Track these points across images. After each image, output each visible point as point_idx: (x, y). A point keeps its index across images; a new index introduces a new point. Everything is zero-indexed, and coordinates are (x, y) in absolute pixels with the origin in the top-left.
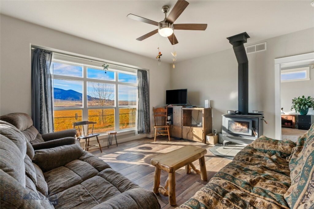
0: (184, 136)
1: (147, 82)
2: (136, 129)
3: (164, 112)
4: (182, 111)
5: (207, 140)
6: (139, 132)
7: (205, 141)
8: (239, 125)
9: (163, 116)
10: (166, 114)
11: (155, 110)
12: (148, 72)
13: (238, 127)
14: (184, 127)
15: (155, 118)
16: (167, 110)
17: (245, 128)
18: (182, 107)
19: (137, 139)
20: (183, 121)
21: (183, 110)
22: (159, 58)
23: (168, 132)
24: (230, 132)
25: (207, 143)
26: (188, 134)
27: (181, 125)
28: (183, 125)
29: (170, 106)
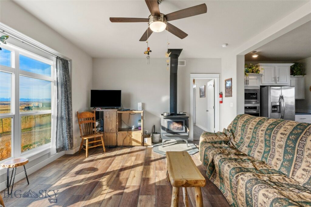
0: (120, 143)
1: (69, 76)
2: (52, 146)
3: (91, 117)
4: (117, 115)
5: (144, 142)
6: (58, 150)
7: (143, 144)
8: (176, 125)
9: (91, 123)
10: (95, 119)
11: (79, 115)
12: (69, 62)
13: (176, 126)
14: (119, 132)
15: (80, 126)
16: (95, 114)
17: (180, 126)
18: (117, 110)
19: (53, 161)
20: (117, 126)
21: (118, 113)
22: (148, 54)
23: (103, 142)
24: (170, 132)
25: (145, 145)
26: (125, 140)
27: (115, 130)
28: (117, 131)
29: (99, 109)
